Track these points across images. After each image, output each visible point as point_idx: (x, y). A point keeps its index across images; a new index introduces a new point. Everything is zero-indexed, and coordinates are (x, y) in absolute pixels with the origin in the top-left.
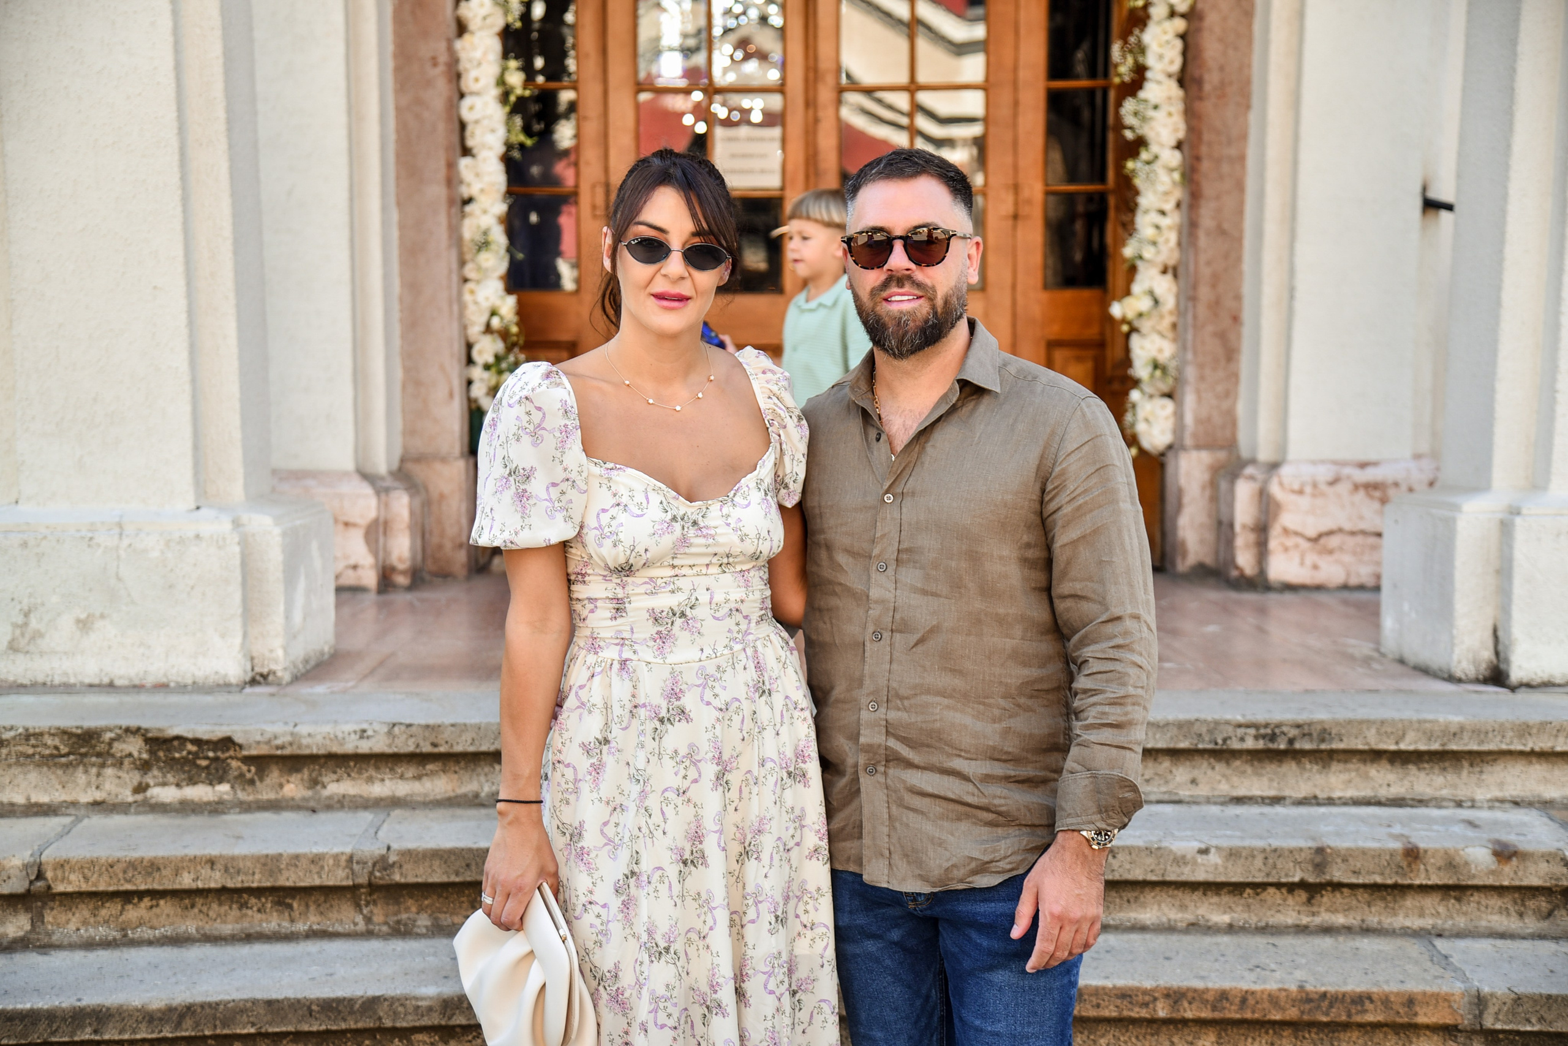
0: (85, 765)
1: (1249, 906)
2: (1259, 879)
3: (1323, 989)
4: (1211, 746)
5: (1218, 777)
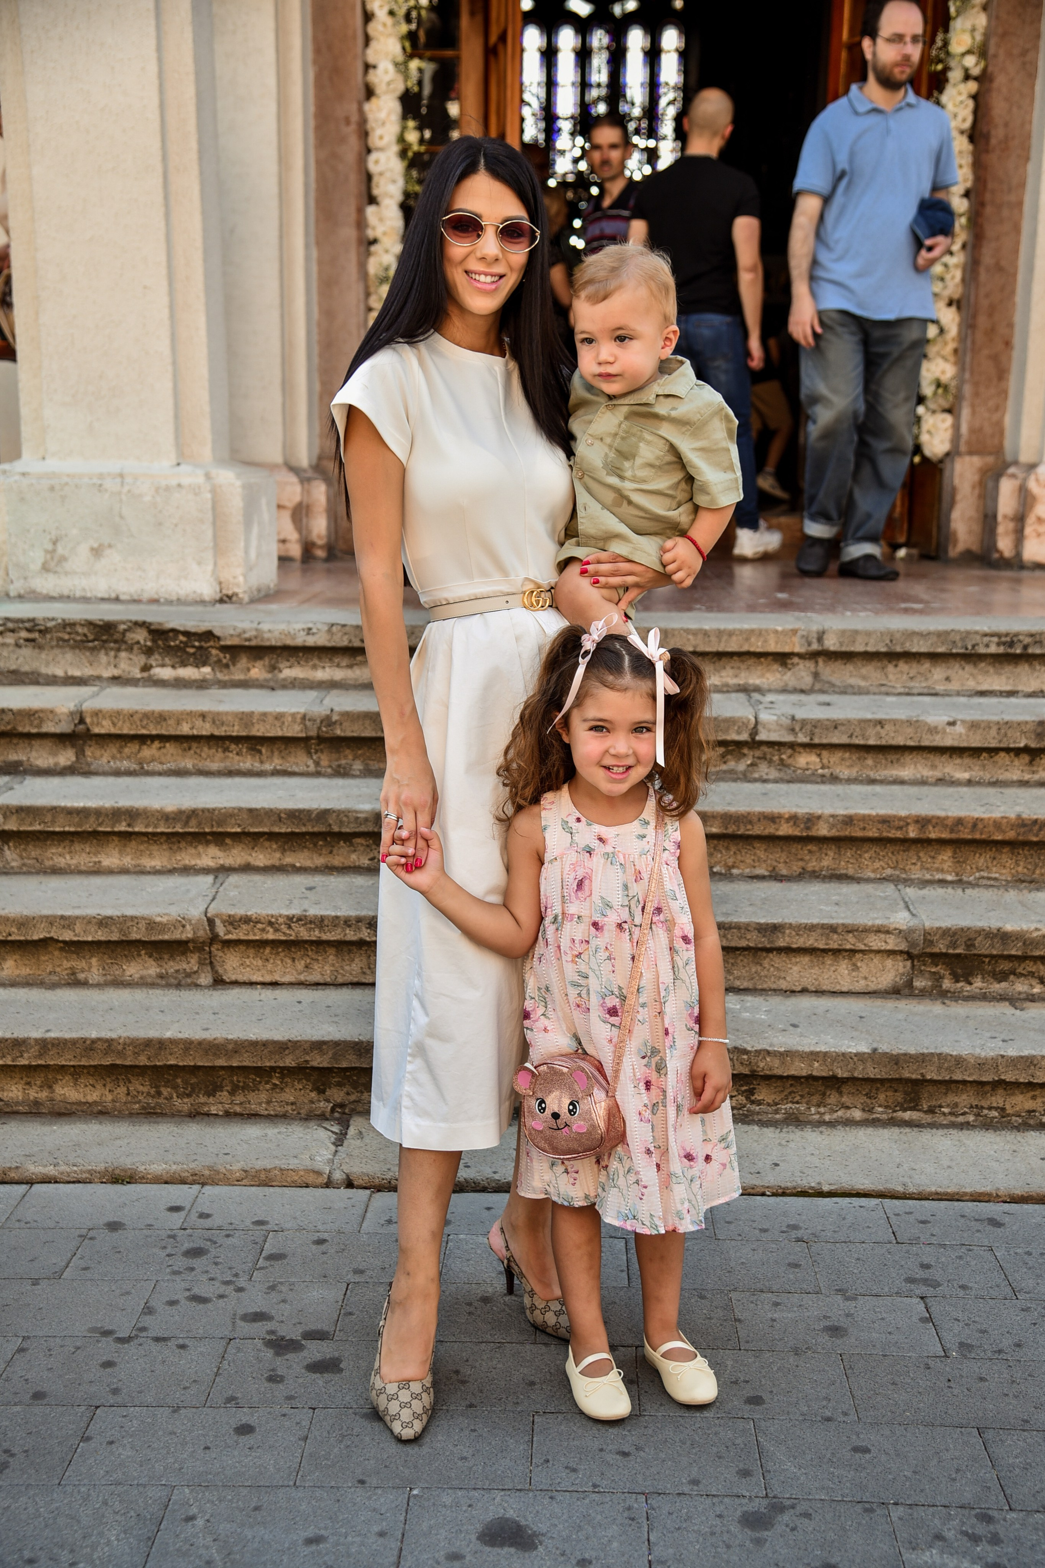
0: (106, 649)
1: (984, 766)
2: (994, 744)
3: (1035, 817)
4: (962, 651)
5: (967, 676)
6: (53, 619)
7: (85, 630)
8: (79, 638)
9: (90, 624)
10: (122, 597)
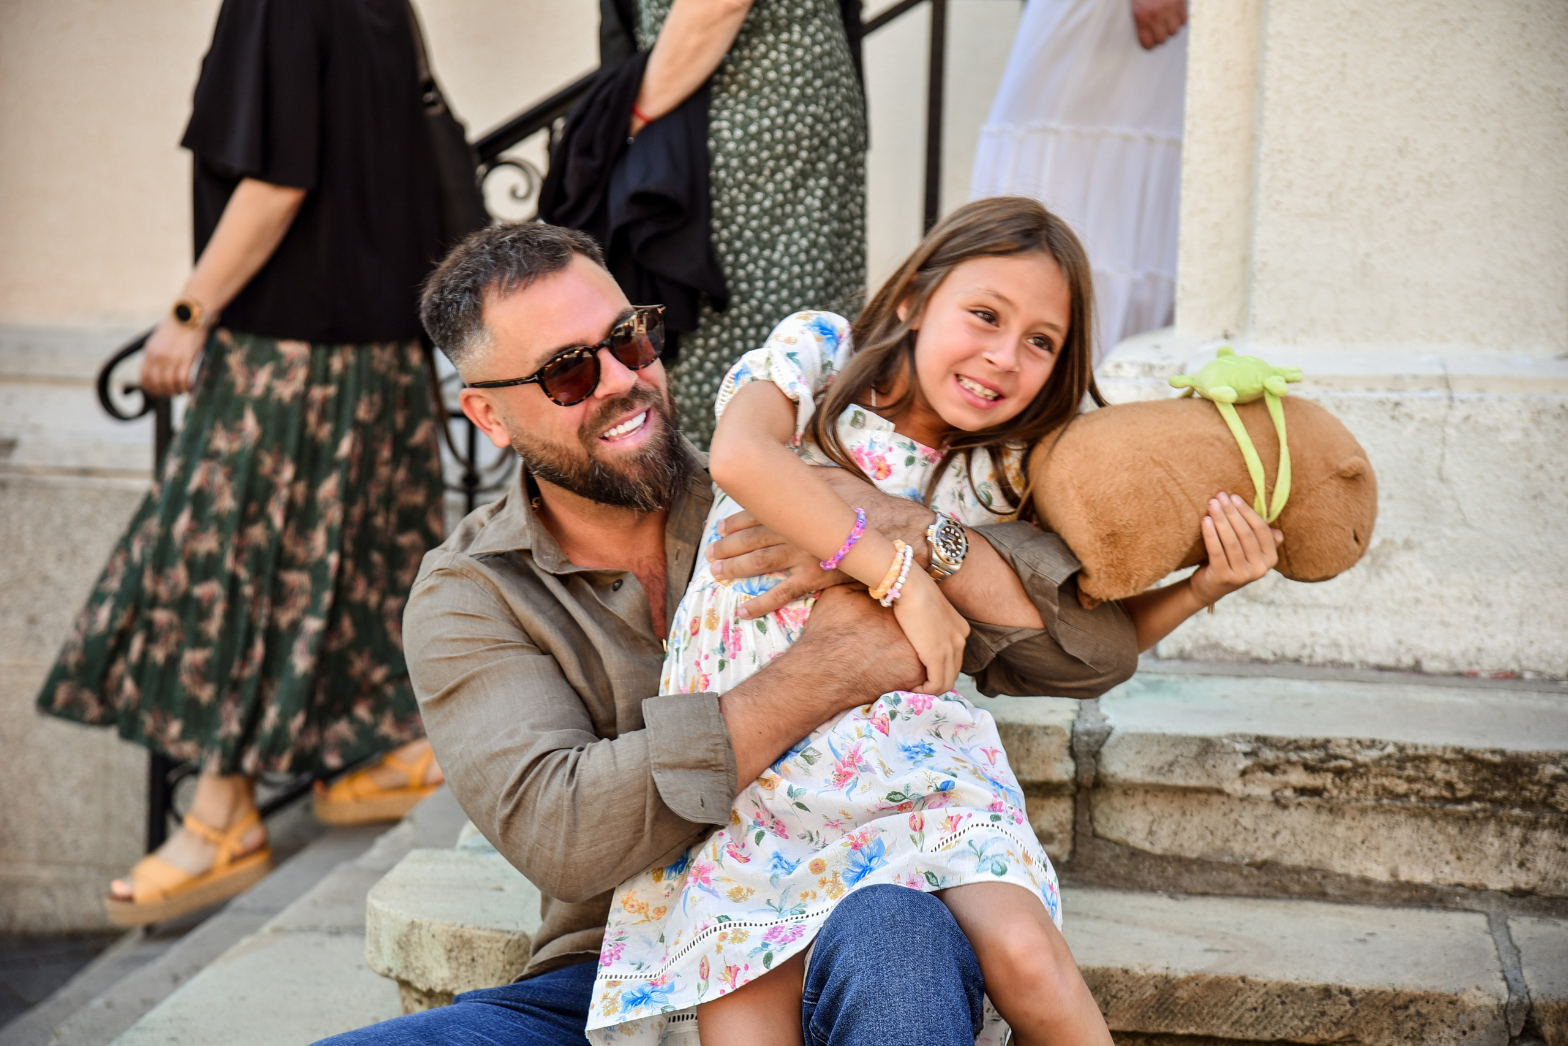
6: (1373, 744)
7: (1454, 775)
8: (1433, 792)
9: (1468, 758)
10: (1429, 665)
